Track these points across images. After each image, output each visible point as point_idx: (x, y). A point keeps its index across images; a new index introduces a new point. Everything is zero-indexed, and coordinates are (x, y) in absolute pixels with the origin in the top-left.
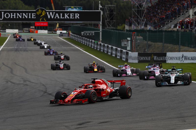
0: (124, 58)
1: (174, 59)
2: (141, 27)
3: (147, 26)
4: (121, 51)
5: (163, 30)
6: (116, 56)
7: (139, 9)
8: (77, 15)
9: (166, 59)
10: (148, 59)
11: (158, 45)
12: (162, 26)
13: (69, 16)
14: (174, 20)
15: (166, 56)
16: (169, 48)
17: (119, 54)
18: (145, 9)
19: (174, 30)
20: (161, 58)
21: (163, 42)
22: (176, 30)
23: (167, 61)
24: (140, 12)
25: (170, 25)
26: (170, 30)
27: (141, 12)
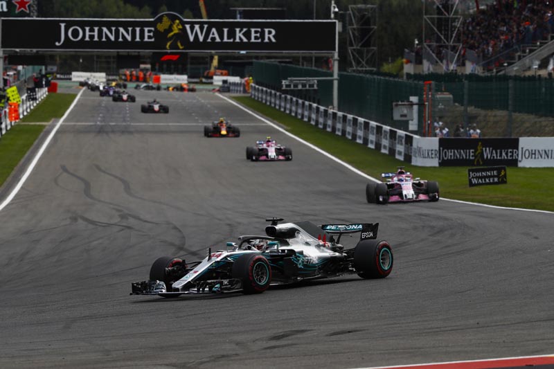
0: (400, 153)
1: (541, 157)
2: (448, 65)
3: (464, 65)
4: (393, 134)
5: (509, 75)
6: (378, 146)
7: (443, 16)
8: (270, 33)
9: (518, 155)
10: (466, 156)
11: (495, 116)
12: (506, 64)
13: (247, 35)
14: (540, 46)
15: (518, 149)
16: (527, 125)
17: (385, 142)
18: (459, 16)
19: (540, 75)
20: (504, 154)
21: (510, 108)
22: (547, 76)
23: (520, 161)
24: (444, 24)
25: (528, 61)
26: (529, 76)
27: (448, 25)
